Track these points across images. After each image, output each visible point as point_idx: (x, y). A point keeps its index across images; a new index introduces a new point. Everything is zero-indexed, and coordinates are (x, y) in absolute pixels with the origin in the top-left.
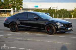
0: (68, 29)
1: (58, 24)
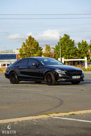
0: (72, 77)
1: (58, 71)
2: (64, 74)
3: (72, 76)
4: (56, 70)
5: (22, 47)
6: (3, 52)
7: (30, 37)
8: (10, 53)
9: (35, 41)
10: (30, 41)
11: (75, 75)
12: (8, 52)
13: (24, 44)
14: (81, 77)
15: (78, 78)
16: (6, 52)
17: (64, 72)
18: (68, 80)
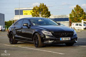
1: (44, 32)
2: (51, 36)
3: (59, 38)
4: (42, 31)
5: (72, 12)
6: (60, 16)
7: (77, 6)
8: (65, 17)
9: (81, 8)
10: (77, 8)
11: (64, 36)
12: (63, 17)
13: (73, 10)
14: (71, 39)
15: (67, 40)
16: (62, 17)
17: (50, 34)
18: (55, 42)
